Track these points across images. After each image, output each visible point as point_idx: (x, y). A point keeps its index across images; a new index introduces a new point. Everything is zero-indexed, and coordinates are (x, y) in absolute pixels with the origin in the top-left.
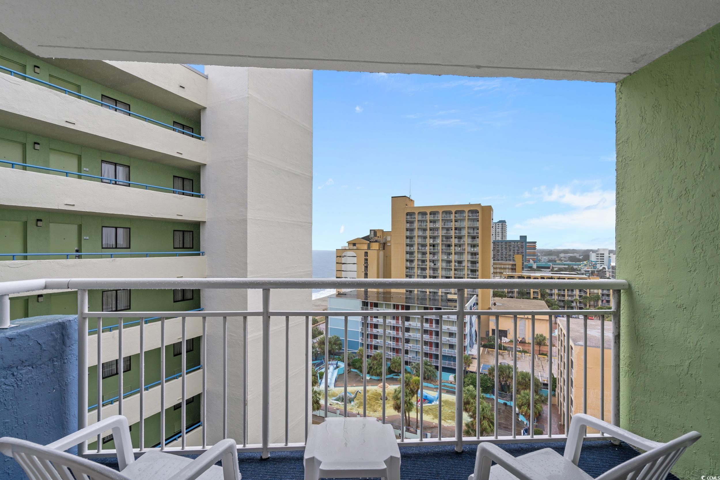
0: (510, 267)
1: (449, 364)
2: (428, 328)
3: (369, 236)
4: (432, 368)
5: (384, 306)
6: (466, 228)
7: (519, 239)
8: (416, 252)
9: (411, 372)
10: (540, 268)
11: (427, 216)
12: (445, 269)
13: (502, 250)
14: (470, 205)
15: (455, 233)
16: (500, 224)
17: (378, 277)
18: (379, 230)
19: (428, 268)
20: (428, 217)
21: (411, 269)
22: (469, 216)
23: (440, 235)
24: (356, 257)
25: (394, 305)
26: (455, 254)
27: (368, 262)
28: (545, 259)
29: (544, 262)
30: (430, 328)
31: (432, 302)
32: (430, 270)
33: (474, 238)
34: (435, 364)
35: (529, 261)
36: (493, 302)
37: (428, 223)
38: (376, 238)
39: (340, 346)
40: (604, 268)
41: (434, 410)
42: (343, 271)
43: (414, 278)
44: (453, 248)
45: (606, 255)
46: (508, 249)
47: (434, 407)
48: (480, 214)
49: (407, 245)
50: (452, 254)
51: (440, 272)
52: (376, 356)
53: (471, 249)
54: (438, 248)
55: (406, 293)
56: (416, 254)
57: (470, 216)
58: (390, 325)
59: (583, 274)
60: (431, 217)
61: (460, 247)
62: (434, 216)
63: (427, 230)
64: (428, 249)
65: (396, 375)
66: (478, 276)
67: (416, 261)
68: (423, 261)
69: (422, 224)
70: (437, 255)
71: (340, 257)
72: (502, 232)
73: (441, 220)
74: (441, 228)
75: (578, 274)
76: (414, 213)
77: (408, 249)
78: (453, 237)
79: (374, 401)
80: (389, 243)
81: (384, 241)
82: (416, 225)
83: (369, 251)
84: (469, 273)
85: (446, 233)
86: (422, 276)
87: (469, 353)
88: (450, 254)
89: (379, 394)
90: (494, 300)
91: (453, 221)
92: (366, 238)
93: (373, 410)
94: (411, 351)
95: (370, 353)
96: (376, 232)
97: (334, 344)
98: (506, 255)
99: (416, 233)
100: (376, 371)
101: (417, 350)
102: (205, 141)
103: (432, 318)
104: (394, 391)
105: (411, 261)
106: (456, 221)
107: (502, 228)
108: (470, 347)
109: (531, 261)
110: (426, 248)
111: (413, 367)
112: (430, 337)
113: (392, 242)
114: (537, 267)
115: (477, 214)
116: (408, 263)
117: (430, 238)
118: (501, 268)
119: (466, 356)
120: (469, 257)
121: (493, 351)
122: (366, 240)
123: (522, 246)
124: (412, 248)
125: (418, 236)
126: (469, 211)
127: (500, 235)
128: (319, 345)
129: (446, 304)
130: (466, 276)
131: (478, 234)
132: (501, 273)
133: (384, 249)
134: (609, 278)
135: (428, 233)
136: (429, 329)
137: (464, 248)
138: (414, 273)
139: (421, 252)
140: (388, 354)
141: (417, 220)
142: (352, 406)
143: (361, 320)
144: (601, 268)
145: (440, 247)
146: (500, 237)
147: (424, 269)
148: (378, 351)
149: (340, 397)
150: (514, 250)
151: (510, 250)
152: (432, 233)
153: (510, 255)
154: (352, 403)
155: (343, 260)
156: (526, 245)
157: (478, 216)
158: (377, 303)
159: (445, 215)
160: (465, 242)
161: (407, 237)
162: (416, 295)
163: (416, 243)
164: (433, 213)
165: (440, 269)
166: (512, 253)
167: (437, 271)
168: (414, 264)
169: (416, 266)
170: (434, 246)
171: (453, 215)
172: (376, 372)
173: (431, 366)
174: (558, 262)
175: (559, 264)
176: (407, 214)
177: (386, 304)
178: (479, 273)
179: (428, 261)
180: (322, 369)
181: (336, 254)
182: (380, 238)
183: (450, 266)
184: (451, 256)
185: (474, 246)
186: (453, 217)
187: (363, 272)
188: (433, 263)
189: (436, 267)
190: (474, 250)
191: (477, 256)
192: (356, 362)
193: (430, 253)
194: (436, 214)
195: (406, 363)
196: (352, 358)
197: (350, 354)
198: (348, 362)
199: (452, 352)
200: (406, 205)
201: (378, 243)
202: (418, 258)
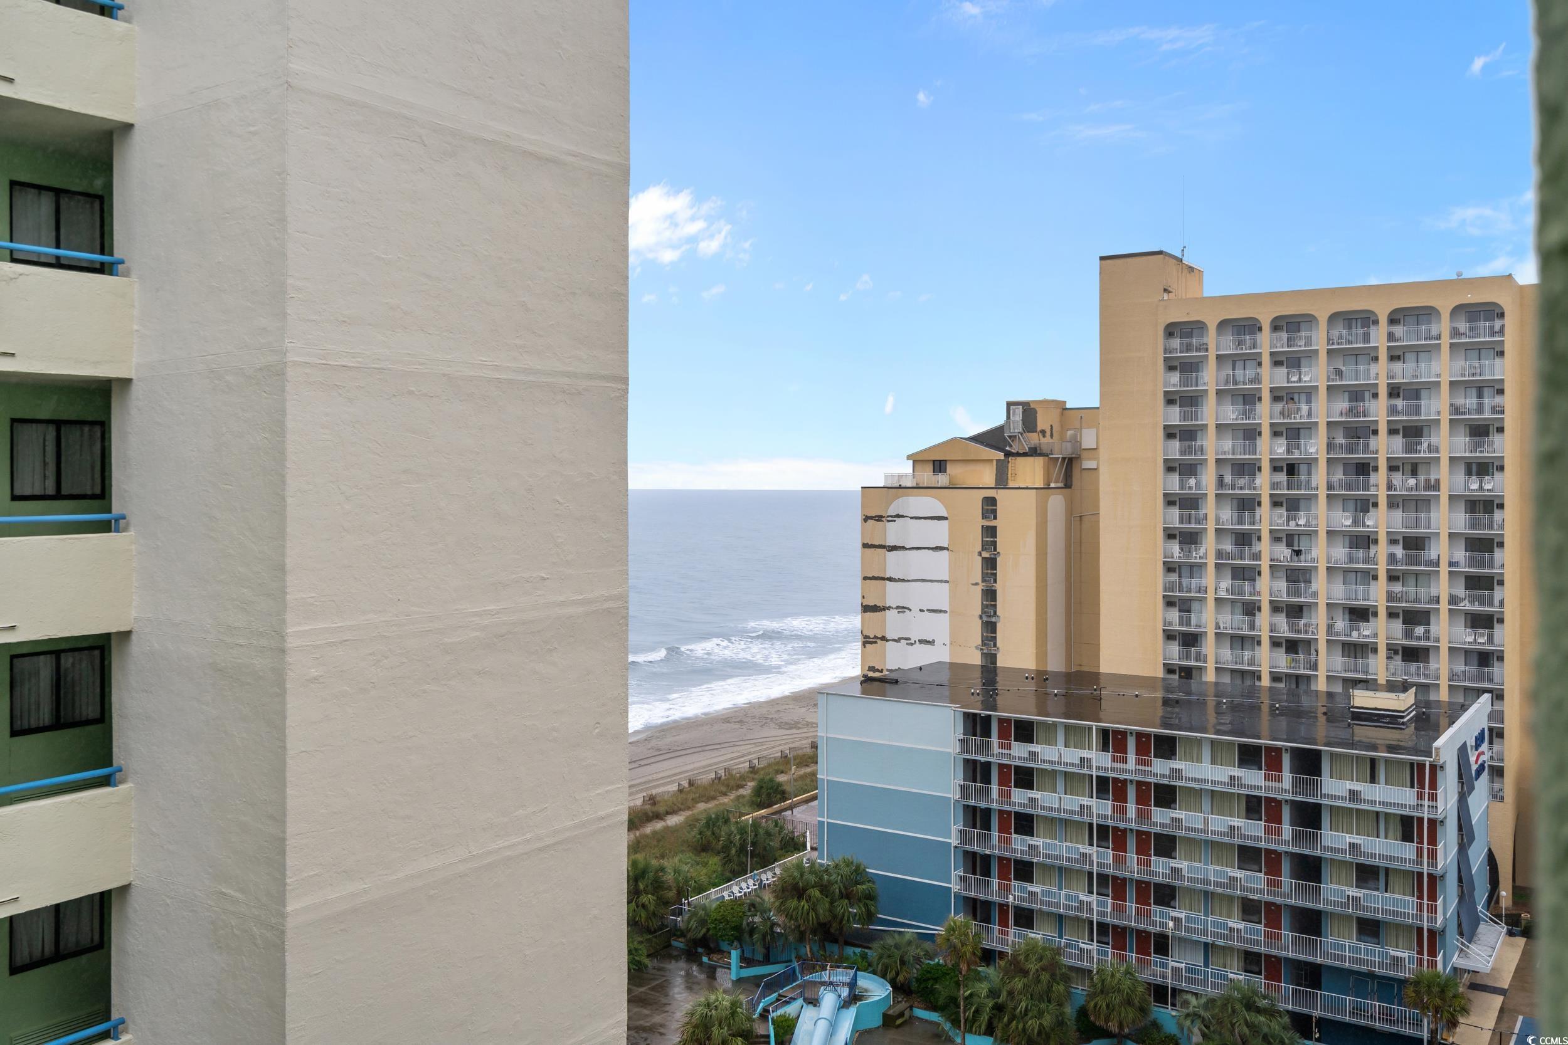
1: (1358, 1010)
2: (1259, 839)
3: (1001, 428)
4: (1276, 1026)
5: (1061, 737)
6: (1445, 388)
8: (1211, 499)
9: (1179, 1035)
11: (1258, 336)
12: (1346, 571)
14: (1459, 283)
15: (1392, 410)
18: (1046, 403)
19: (1266, 571)
20: (1266, 343)
21: (1185, 571)
22: (1455, 333)
23: (1321, 419)
24: (946, 518)
25: (1105, 733)
26: (1392, 504)
27: (999, 540)
30: (1267, 841)
31: (1283, 723)
32: (1273, 575)
33: (1480, 431)
34: (1290, 1007)
37: (1266, 368)
38: (1034, 439)
39: (866, 906)
42: (890, 579)
44: (1380, 478)
48: (1510, 322)
49: (1170, 468)
50: (1375, 505)
51: (1321, 588)
52: (1022, 958)
53: (1467, 482)
54: (1313, 477)
55: (1164, 679)
56: (1209, 507)
57: (1462, 330)
58: (1085, 819)
60: (1279, 339)
61: (1414, 472)
62: (1293, 335)
63: (1260, 399)
64: (1264, 482)
66: (1502, 604)
67: (1211, 536)
68: (1244, 539)
69: (1239, 372)
70: (1308, 509)
71: (879, 518)
73: (1323, 355)
74: (1323, 391)
76: (1199, 327)
77: (1174, 483)
78: (1383, 428)
80: (1090, 459)
81: (1067, 450)
82: (1210, 378)
83: (1001, 496)
84: (1461, 591)
85: (1351, 410)
86: (1239, 606)
87: (1456, 960)
88: (1365, 505)
91: (1383, 355)
92: (993, 439)
94: (1181, 940)
95: (999, 941)
96: (1034, 411)
97: (842, 896)
99: (1210, 413)
101: (1209, 939)
102: (128, 20)
103: (1279, 797)
105: (1190, 539)
106: (1393, 358)
108: (1461, 934)
110: (1258, 481)
111: (1188, 1015)
112: (1270, 883)
113: (1103, 453)
115: (1497, 324)
116: (1175, 548)
117: (1276, 434)
119: (1438, 976)
120: (1460, 521)
122: (989, 445)
124: (1192, 481)
125: (1218, 426)
126: (1457, 310)
128: (777, 897)
129: (1343, 734)
131: (1502, 412)
133: (1068, 485)
135: (1265, 413)
136: (1263, 845)
137: (1433, 477)
138: (1200, 591)
139: (1232, 497)
140: (1076, 947)
141: (1212, 355)
143: (958, 796)
145: (1320, 477)
147: (1246, 574)
148: (1037, 935)
152: (1282, 413)
155: (893, 533)
157: (1502, 331)
158: (1030, 724)
159: (1344, 332)
160: (1437, 451)
161: (1170, 433)
162: (1211, 691)
163: (1211, 458)
164: (1287, 324)
165: (1322, 571)
167: (1307, 580)
168: (1202, 551)
169: (1211, 561)
170: (1291, 469)
171: (1383, 327)
172: (1024, 1030)
173: (1272, 1013)
176: (1171, 331)
177: (1067, 727)
179: (1265, 535)
180: (787, 1003)
181: (863, 506)
182: (1052, 436)
183: (1367, 560)
184: (1373, 512)
185: (1482, 468)
186: (1379, 337)
187: (977, 584)
188: (1289, 544)
189: (1303, 562)
190: (1481, 488)
191: (1497, 515)
192: (936, 980)
193: (1276, 503)
194: (1303, 326)
195: (1160, 993)
196: (917, 959)
197: (910, 943)
198: (901, 978)
199: (1373, 953)
200: (1165, 290)
201: (1041, 458)
202: (1217, 523)
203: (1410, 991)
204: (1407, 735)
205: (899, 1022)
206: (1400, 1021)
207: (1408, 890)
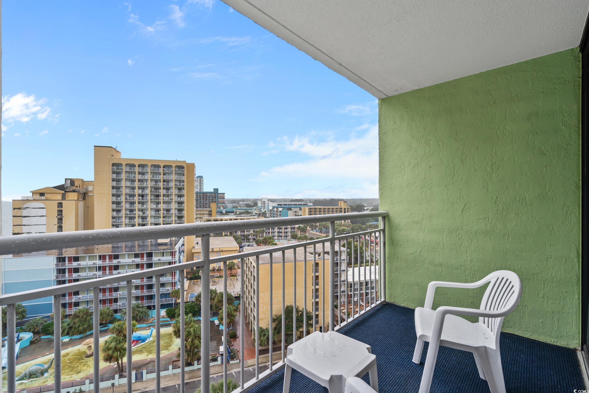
0: (208, 212)
3: (63, 185)
4: (144, 309)
5: (87, 259)
6: (174, 181)
7: (213, 191)
8: (124, 202)
9: (121, 319)
10: (227, 213)
11: (135, 168)
12: (154, 217)
13: (200, 200)
14: (177, 161)
15: (164, 185)
16: (198, 178)
17: (77, 229)
18: (77, 179)
19: (137, 217)
20: (137, 169)
21: (117, 219)
22: (176, 171)
23: (149, 186)
24: (45, 208)
26: (164, 203)
27: (63, 213)
28: (230, 206)
29: (230, 208)
31: (141, 248)
32: (138, 218)
33: (180, 189)
34: (147, 305)
35: (220, 208)
36: (196, 242)
37: (137, 175)
38: (74, 188)
40: (265, 211)
41: (148, 347)
42: (24, 225)
43: (121, 227)
44: (161, 198)
45: (266, 202)
46: (205, 198)
47: (147, 345)
48: (185, 169)
49: (113, 195)
50: (160, 203)
51: (149, 220)
53: (178, 199)
54: (147, 198)
56: (123, 204)
58: (95, 277)
59: (254, 216)
60: (140, 169)
61: (168, 197)
62: (143, 168)
63: (135, 181)
64: (136, 199)
65: (104, 327)
66: (184, 221)
67: (124, 210)
68: (131, 211)
69: (130, 175)
70: (146, 204)
71: (19, 209)
72: (200, 185)
73: (149, 173)
74: (149, 180)
75: (252, 216)
76: (121, 165)
77: (114, 199)
78: (162, 188)
79: (77, 363)
80: (91, 193)
81: (84, 191)
82: (123, 176)
83: (64, 202)
84: (177, 219)
85: (155, 184)
86: (130, 225)
87: (179, 287)
88: (158, 203)
89: (83, 352)
90: (197, 240)
91: (162, 174)
92: (61, 187)
93: (76, 373)
94: (120, 298)
95: (69, 312)
96: (74, 181)
98: (203, 203)
99: (123, 184)
100: (77, 330)
103: (144, 263)
104: (104, 343)
105: (118, 211)
106: (164, 174)
107: (200, 182)
109: (221, 207)
110: (135, 198)
111: (123, 314)
112: (142, 281)
113: (95, 192)
114: (226, 212)
115: (183, 170)
116: (115, 213)
117: (139, 188)
118: (200, 214)
120: (176, 206)
121: (197, 281)
122: (59, 189)
123: (215, 196)
124: (119, 198)
125: (125, 187)
126: (176, 166)
127: (199, 188)
129: (156, 248)
130: (174, 222)
131: (184, 186)
132: (200, 218)
133: (84, 199)
134: (268, 217)
135: (137, 184)
137: (171, 198)
138: (121, 222)
139: (129, 202)
141: (124, 171)
142: (46, 378)
143: (55, 279)
144: (264, 211)
145: (149, 198)
146: (199, 189)
147: (132, 218)
148: (81, 307)
149: (25, 374)
150: (209, 200)
151: (206, 200)
152: (140, 184)
153: (206, 204)
154: (46, 375)
155: (25, 213)
156: (218, 196)
157: (184, 171)
158: (78, 257)
159: (154, 169)
160: (172, 193)
161: (113, 188)
163: (124, 193)
164: (142, 166)
165: (149, 217)
166: (208, 202)
167: (146, 219)
168: (121, 214)
169: (124, 216)
170: (142, 196)
171: (162, 168)
172: (79, 330)
173: (143, 307)
174: (239, 208)
175: (240, 210)
176: (113, 165)
178: (185, 219)
179: (137, 210)
181: (13, 205)
182: (79, 187)
183: (159, 214)
184: (160, 205)
185: (180, 196)
186: (161, 170)
187: (56, 225)
188: (142, 211)
189: (145, 215)
190: (180, 200)
191: (183, 205)
192: (49, 327)
193: (139, 203)
194: (145, 167)
195: (116, 311)
196: (42, 323)
197: (39, 320)
198: (36, 330)
199: (163, 289)
200: (112, 156)
201: (76, 193)
202: (125, 207)
203: (171, 294)
204: (169, 247)
205: (36, 342)
206: (169, 301)
207: (170, 276)
